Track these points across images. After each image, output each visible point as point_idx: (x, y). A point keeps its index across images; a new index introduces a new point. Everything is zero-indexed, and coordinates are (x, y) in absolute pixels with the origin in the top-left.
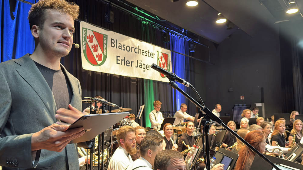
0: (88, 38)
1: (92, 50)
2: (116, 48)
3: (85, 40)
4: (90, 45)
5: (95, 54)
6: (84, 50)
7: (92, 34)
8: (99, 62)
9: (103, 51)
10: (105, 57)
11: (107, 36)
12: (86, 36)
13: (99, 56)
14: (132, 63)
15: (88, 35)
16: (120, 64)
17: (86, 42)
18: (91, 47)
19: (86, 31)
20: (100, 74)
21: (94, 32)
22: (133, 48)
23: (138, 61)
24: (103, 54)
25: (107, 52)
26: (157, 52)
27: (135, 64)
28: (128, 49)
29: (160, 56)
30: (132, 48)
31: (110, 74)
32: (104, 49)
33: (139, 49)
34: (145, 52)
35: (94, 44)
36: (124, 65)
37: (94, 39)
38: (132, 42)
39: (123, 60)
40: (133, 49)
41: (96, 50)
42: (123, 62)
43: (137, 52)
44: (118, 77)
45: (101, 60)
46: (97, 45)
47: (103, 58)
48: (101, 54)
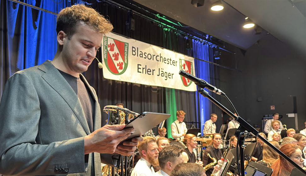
0: (109, 47)
1: (113, 58)
2: (138, 56)
3: (106, 48)
4: (111, 53)
5: (116, 63)
6: (105, 59)
7: (113, 42)
8: (120, 71)
9: (124, 59)
10: (126, 65)
11: (128, 44)
12: (107, 44)
13: (120, 65)
14: (154, 71)
15: (109, 43)
16: (141, 72)
17: (107, 50)
18: (112, 56)
19: (107, 39)
20: (121, 83)
21: (115, 40)
22: (155, 55)
23: (159, 69)
24: (124, 62)
25: (127, 60)
26: (180, 59)
27: (156, 73)
28: (149, 57)
29: (183, 64)
30: (153, 56)
31: (131, 83)
32: (125, 57)
33: (161, 57)
34: (167, 60)
35: (115, 53)
36: (146, 73)
37: (115, 47)
38: (153, 49)
39: (144, 68)
40: (155, 57)
41: (117, 59)
42: (144, 70)
43: (158, 60)
44: (139, 86)
45: (122, 69)
46: (118, 54)
47: (124, 67)
48: (122, 63)
